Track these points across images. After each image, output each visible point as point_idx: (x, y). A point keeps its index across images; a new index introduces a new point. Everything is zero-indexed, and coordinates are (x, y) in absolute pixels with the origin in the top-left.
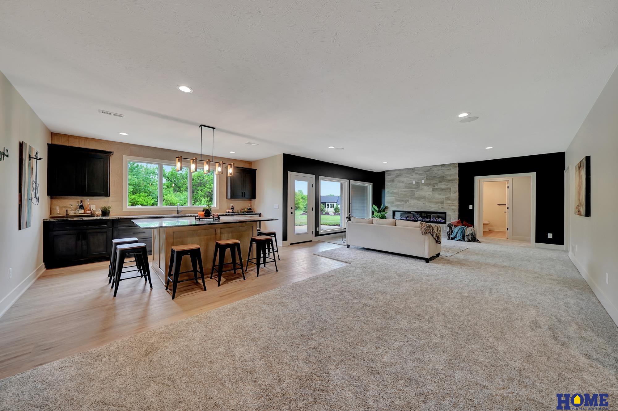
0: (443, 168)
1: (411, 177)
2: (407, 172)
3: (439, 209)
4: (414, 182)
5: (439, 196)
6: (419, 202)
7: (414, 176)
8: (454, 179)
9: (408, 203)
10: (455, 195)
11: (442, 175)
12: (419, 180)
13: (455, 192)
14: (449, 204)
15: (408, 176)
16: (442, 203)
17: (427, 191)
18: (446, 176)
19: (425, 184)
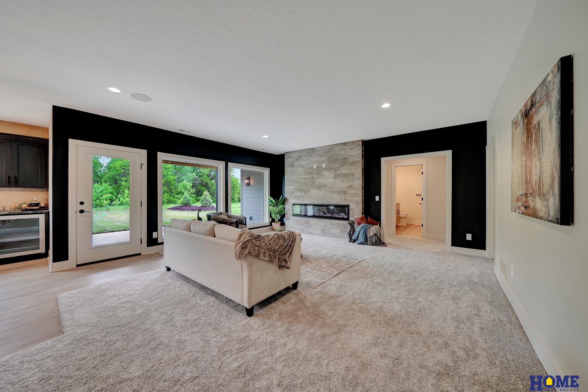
0: (345, 147)
1: (311, 159)
2: (307, 153)
3: (342, 201)
4: (315, 167)
5: (341, 185)
6: (319, 192)
7: (315, 159)
8: (358, 162)
9: (308, 194)
10: (358, 183)
11: (345, 156)
12: (320, 164)
13: (359, 179)
14: (352, 194)
15: (308, 158)
16: (345, 193)
17: (328, 178)
18: (349, 158)
19: (326, 169)
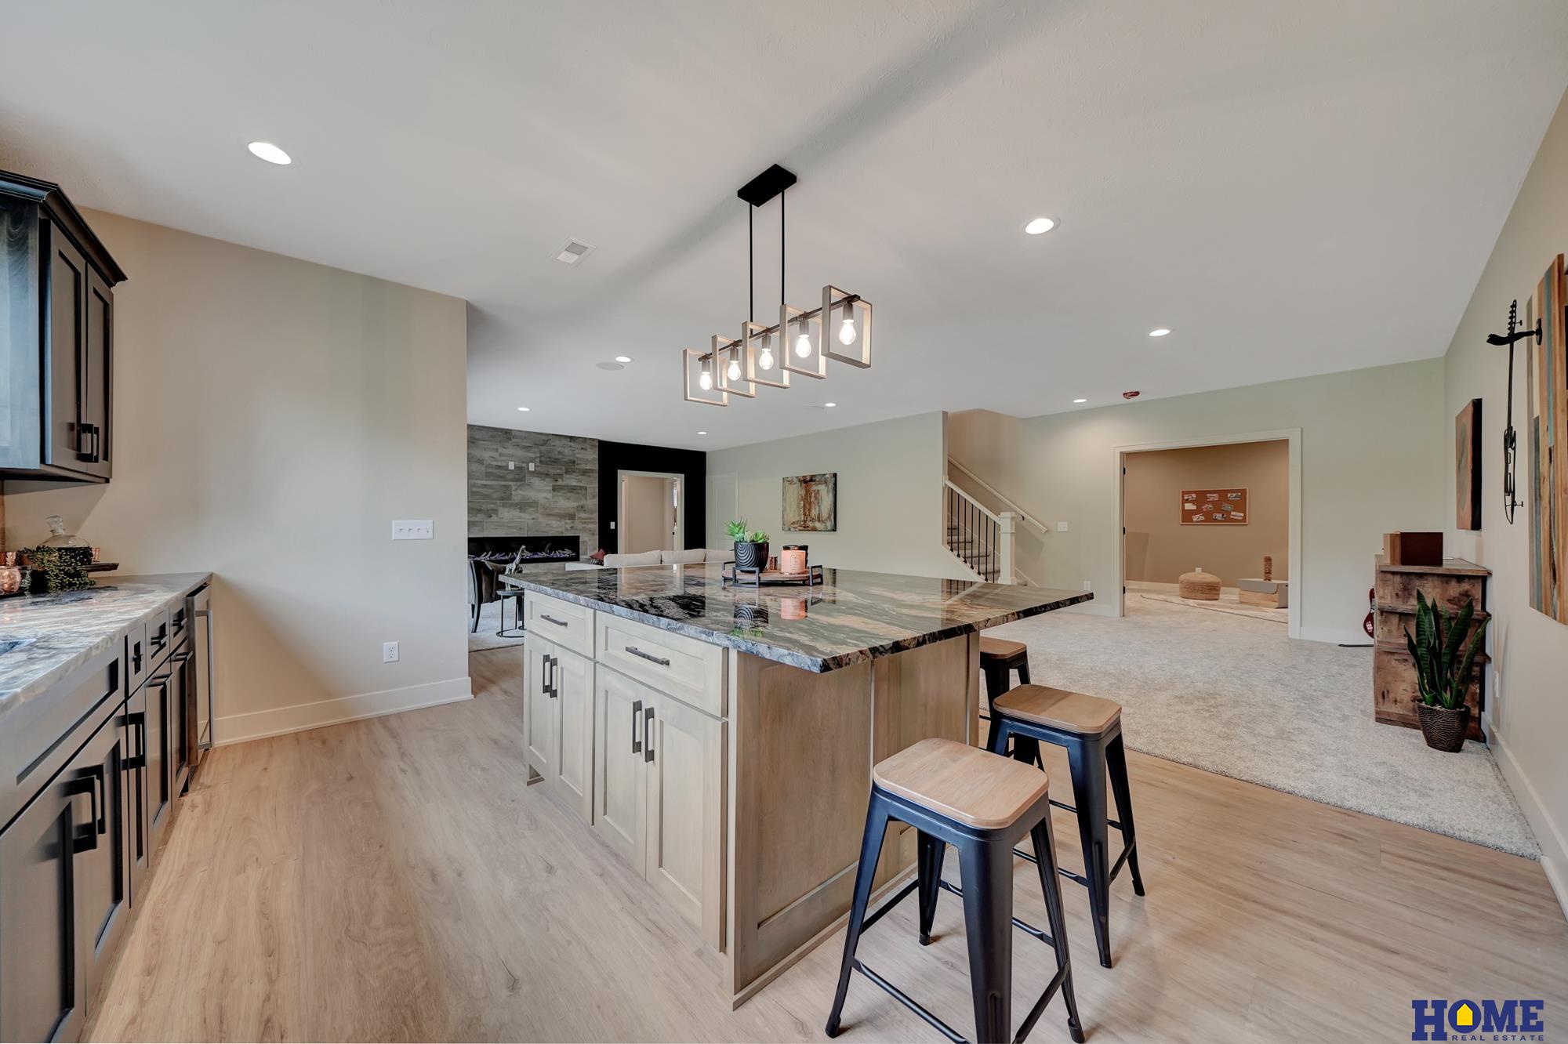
0: (572, 444)
1: (504, 451)
2: (491, 436)
3: (567, 530)
4: (511, 466)
5: (566, 504)
6: (522, 515)
7: (510, 451)
8: (592, 471)
9: (494, 518)
10: (593, 503)
11: (571, 458)
12: (523, 462)
13: (594, 497)
14: (584, 519)
15: (496, 447)
16: (572, 517)
17: (540, 491)
18: (579, 462)
19: (535, 474)
